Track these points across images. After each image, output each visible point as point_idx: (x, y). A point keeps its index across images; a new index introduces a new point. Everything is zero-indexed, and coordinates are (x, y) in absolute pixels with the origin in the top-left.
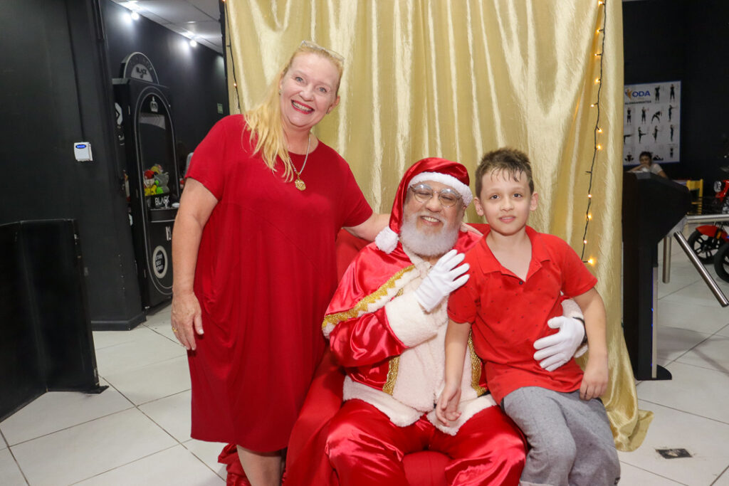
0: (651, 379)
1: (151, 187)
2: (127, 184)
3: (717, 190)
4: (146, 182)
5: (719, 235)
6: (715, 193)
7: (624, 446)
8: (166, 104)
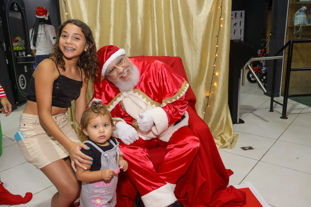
0: (237, 123)
1: (16, 47)
2: (4, 44)
3: (259, 53)
4: (14, 44)
5: (259, 72)
6: (258, 54)
7: (229, 147)
8: (22, 7)
